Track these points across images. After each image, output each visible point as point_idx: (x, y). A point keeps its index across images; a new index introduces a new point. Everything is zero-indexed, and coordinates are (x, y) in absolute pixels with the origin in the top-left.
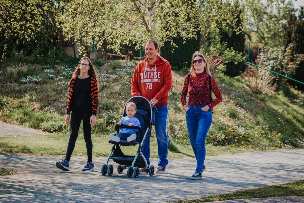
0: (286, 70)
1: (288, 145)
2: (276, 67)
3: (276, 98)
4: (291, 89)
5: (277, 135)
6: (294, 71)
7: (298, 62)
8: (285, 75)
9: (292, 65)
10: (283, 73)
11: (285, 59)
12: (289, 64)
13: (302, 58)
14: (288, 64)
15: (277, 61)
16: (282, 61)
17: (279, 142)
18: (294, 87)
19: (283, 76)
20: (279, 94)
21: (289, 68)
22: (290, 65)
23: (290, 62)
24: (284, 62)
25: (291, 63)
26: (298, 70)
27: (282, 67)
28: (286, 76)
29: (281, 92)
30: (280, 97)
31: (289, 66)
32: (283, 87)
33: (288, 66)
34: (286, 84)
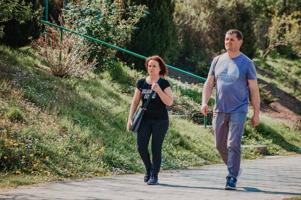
0: (114, 33)
1: (117, 169)
2: (96, 29)
3: (97, 85)
4: (123, 68)
5: (97, 152)
6: (130, 36)
7: (137, 20)
8: (113, 44)
9: (125, 24)
10: (109, 40)
11: (111, 14)
12: (120, 23)
13: (143, 13)
14: (118, 23)
15: (98, 18)
16: (108, 18)
17: (102, 162)
18: (129, 64)
19: (109, 44)
20: (102, 78)
21: (119, 31)
22: (121, 25)
23: (122, 19)
24: (110, 20)
25: (124, 21)
26: (136, 34)
27: (108, 28)
28: (115, 45)
29: (106, 74)
30: (103, 82)
31: (121, 27)
32: (110, 64)
33: (118, 27)
34: (116, 59)
